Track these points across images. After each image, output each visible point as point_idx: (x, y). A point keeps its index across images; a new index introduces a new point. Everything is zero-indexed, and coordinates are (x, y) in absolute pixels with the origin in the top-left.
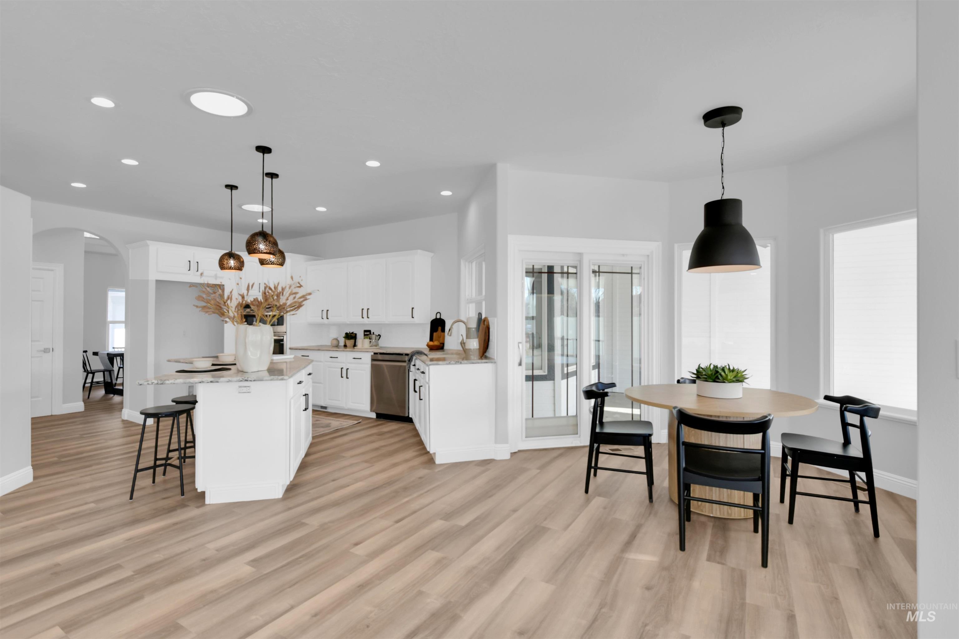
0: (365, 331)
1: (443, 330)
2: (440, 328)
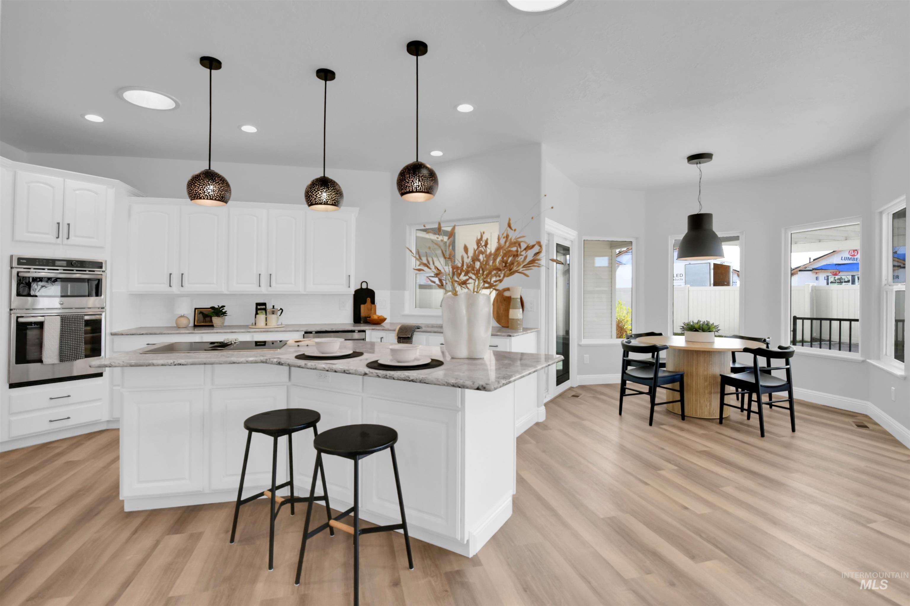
0: (257, 304)
1: (373, 302)
2: (369, 300)
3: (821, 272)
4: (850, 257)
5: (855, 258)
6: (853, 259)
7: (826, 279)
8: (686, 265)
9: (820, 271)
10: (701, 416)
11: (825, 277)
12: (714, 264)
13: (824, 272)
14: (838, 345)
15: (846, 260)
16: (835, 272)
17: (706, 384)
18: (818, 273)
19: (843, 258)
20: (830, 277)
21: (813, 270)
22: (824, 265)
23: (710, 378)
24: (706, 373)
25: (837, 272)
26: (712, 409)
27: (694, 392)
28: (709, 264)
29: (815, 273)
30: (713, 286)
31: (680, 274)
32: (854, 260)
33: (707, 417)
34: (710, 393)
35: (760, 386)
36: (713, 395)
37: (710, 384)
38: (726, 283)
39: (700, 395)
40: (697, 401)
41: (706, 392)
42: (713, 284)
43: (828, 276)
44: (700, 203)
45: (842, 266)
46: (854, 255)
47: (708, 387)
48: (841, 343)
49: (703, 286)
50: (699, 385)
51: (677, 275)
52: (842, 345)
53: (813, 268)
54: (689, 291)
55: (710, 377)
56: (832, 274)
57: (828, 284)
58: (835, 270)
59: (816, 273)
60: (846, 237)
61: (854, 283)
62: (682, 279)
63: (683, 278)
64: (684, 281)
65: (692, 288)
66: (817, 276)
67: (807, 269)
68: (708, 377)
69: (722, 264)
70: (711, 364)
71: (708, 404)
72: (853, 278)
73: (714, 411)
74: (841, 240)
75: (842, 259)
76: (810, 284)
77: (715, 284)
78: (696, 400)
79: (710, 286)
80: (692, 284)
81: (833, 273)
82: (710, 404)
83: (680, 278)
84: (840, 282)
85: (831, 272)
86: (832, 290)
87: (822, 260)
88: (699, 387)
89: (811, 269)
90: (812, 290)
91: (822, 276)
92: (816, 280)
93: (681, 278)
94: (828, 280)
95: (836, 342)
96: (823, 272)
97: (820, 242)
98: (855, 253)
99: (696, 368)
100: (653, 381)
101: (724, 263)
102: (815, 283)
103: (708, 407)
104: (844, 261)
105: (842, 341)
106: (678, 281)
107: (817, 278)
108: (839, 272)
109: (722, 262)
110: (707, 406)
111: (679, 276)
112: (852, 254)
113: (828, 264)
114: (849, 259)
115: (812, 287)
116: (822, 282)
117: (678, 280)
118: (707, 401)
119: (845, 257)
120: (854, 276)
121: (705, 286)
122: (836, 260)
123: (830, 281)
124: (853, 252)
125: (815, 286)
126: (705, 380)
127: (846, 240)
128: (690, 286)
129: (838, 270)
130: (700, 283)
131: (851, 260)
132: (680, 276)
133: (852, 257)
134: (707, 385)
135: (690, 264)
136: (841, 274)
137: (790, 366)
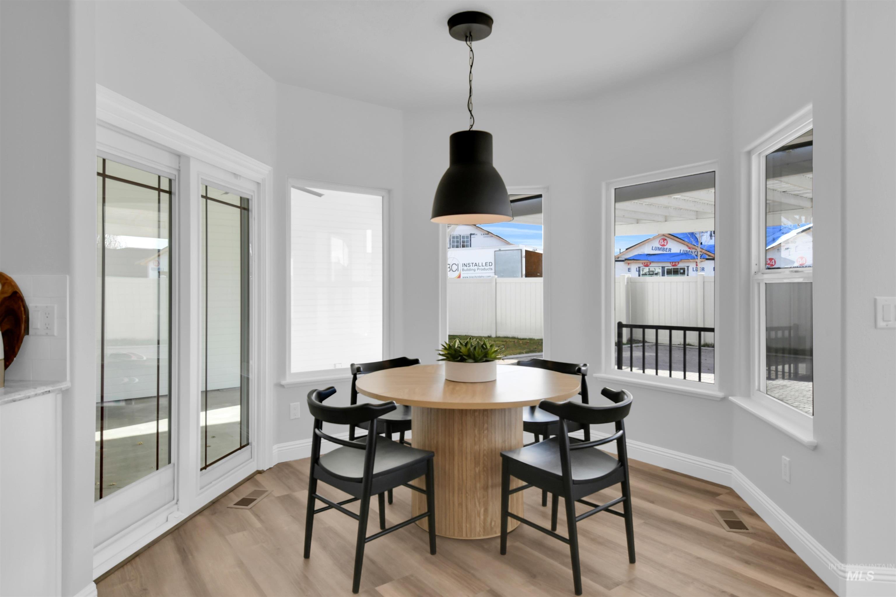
3: (633, 263)
4: (660, 247)
5: (664, 248)
6: (663, 249)
7: (638, 270)
8: (496, 252)
9: (632, 261)
10: (469, 536)
11: (637, 268)
12: (526, 251)
13: (636, 263)
14: (654, 347)
15: (656, 250)
16: (647, 263)
17: (477, 470)
18: (630, 264)
19: (654, 248)
20: (641, 268)
21: (625, 261)
22: (636, 256)
23: (485, 457)
24: (477, 448)
25: (648, 263)
26: (489, 520)
27: (456, 489)
28: (520, 251)
29: (627, 264)
30: (525, 277)
31: (490, 263)
32: (664, 251)
33: (480, 536)
34: (486, 488)
35: (571, 483)
36: (490, 490)
37: (485, 469)
38: (538, 274)
39: (467, 493)
40: (462, 505)
41: (478, 485)
42: (525, 275)
43: (639, 268)
44: (471, 113)
45: (653, 257)
46: (664, 245)
47: (482, 476)
48: (659, 344)
49: (514, 277)
50: (464, 474)
51: (486, 264)
52: (659, 347)
53: (625, 258)
54: (496, 283)
55: (484, 455)
56: (644, 265)
57: (639, 275)
58: (647, 260)
59: (629, 264)
60: (666, 217)
61: (664, 275)
62: (492, 269)
63: (493, 267)
64: (493, 271)
65: (500, 280)
66: (629, 267)
67: (620, 259)
68: (482, 455)
69: (534, 251)
70: (487, 429)
71: (482, 511)
72: (663, 269)
73: (493, 524)
74: (660, 222)
75: (652, 250)
76: (626, 275)
77: (527, 275)
78: (460, 504)
79: (522, 277)
80: (502, 274)
81: (644, 263)
82: (486, 511)
83: (489, 267)
84: (652, 274)
85: (642, 263)
86: (647, 282)
87: (634, 249)
88: (465, 478)
89: (623, 259)
90: (627, 283)
91: (634, 267)
92: (629, 271)
93: (491, 267)
94: (639, 271)
95: (653, 343)
96: (634, 263)
97: (637, 223)
98: (665, 243)
99: (459, 440)
100: (362, 485)
101: (537, 250)
102: (628, 275)
103: (482, 517)
104: (654, 250)
105: (659, 342)
106: (487, 271)
107: (629, 270)
108: (650, 263)
109: (534, 249)
110: (479, 516)
111: (488, 265)
112: (662, 244)
113: (640, 254)
114: (659, 249)
115: (628, 278)
116: (634, 274)
117: (487, 269)
118: (480, 504)
119: (655, 247)
120: (664, 268)
121: (517, 277)
122: (647, 250)
123: (641, 273)
124: (663, 241)
125: (630, 278)
126: (477, 463)
127: (666, 221)
128: (498, 277)
129: (648, 260)
130: (511, 274)
131: (661, 251)
132: (490, 266)
133: (662, 247)
134: (479, 472)
135: (500, 250)
136: (652, 265)
137: (624, 433)
